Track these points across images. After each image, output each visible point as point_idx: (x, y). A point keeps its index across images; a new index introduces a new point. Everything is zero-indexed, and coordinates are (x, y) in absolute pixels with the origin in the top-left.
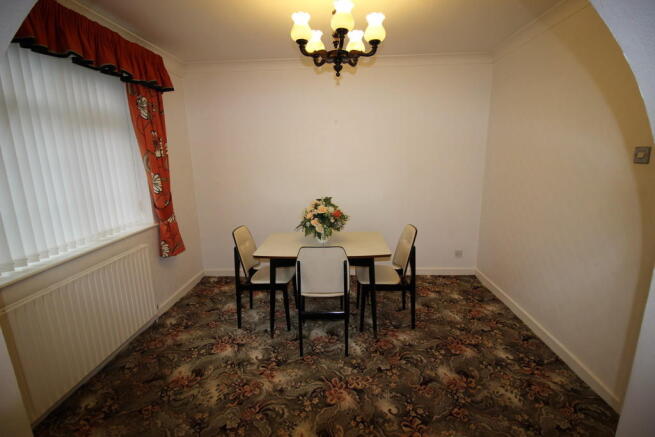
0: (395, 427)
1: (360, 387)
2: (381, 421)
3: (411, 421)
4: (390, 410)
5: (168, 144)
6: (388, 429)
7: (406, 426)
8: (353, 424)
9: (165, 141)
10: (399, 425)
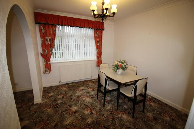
0: (83, 124)
1: (93, 113)
2: (84, 120)
3: (87, 127)
4: (89, 121)
5: (102, 42)
6: (82, 123)
7: (85, 126)
8: (81, 115)
9: (102, 41)
10: (84, 125)
